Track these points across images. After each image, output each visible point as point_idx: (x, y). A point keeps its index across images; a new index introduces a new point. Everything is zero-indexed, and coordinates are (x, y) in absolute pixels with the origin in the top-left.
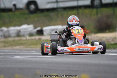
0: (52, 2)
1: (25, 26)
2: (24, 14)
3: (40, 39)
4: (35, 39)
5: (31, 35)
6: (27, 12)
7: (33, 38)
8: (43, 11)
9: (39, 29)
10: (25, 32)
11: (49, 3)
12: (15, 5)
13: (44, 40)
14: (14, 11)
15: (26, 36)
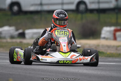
0: (36, 5)
1: (6, 28)
3: (21, 42)
6: (9, 13)
8: (26, 13)
13: (25, 44)
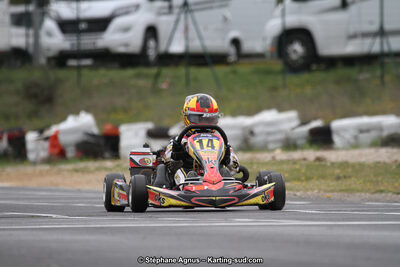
0: (365, 35)
1: (269, 115)
2: (268, 72)
3: (318, 159)
4: (305, 159)
5: (289, 145)
6: (278, 65)
7: (297, 155)
8: (332, 62)
9: (317, 124)
10: (269, 134)
11: (353, 37)
12: (236, 42)
13: (333, 164)
14: (235, 63)
15: (273, 150)
